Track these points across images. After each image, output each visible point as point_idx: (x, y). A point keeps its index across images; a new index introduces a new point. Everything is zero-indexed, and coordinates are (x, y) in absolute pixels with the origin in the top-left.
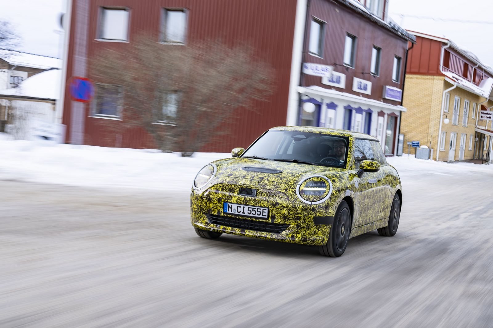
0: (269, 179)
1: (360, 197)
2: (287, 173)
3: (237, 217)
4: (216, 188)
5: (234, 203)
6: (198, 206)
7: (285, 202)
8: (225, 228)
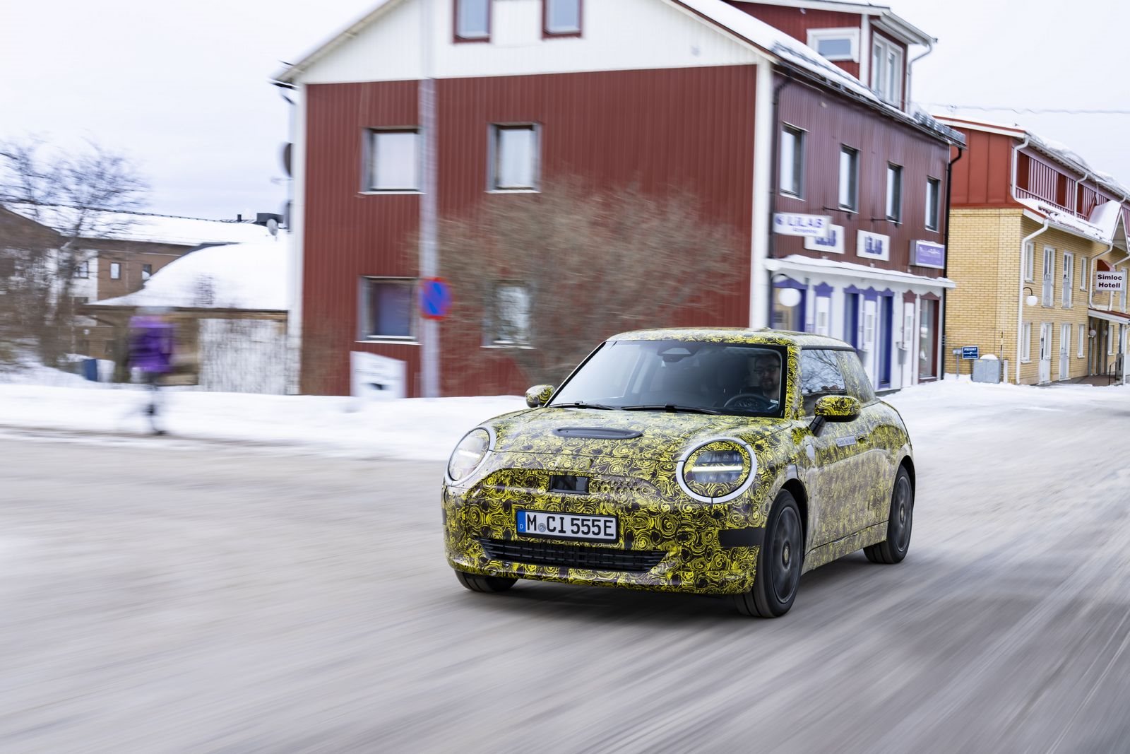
0: (614, 452)
1: (820, 479)
2: (652, 437)
3: (549, 542)
4: (498, 480)
5: (540, 511)
6: (460, 521)
7: (652, 503)
8: (522, 567)
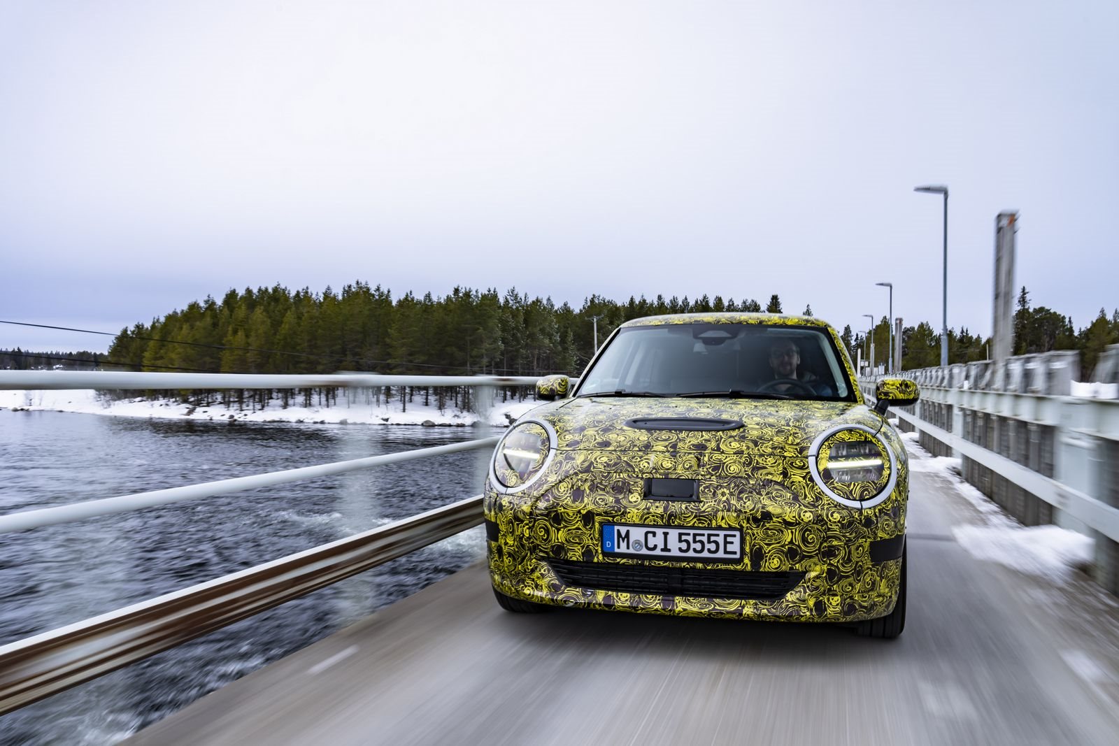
0: (722, 447)
2: (758, 427)
3: (647, 563)
4: (573, 486)
6: (521, 539)
7: (789, 510)
8: (610, 596)
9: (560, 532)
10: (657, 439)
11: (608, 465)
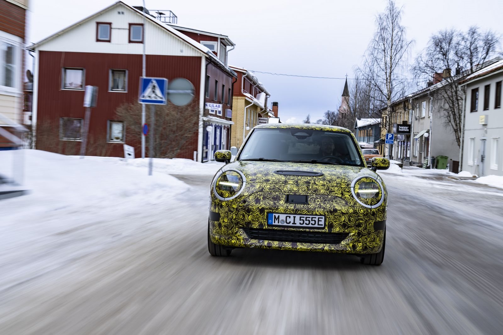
0: (316, 183)
2: (329, 175)
3: (286, 229)
4: (255, 197)
5: (282, 213)
7: (344, 208)
8: (270, 242)
9: (250, 216)
10: (289, 179)
11: (270, 189)
